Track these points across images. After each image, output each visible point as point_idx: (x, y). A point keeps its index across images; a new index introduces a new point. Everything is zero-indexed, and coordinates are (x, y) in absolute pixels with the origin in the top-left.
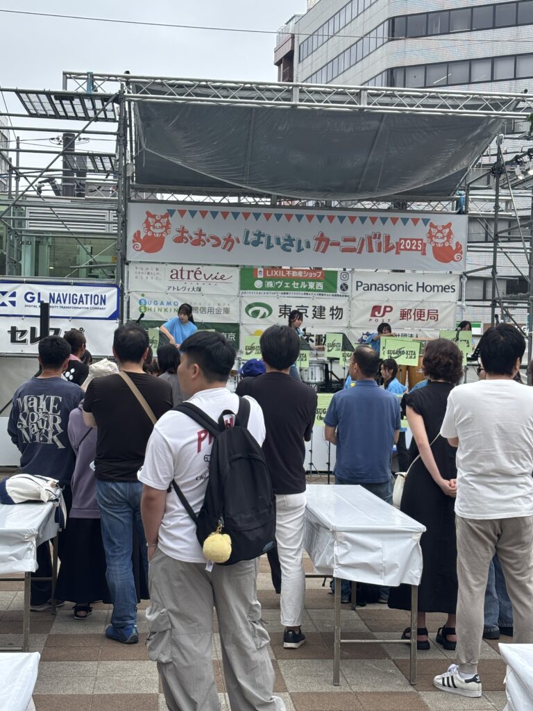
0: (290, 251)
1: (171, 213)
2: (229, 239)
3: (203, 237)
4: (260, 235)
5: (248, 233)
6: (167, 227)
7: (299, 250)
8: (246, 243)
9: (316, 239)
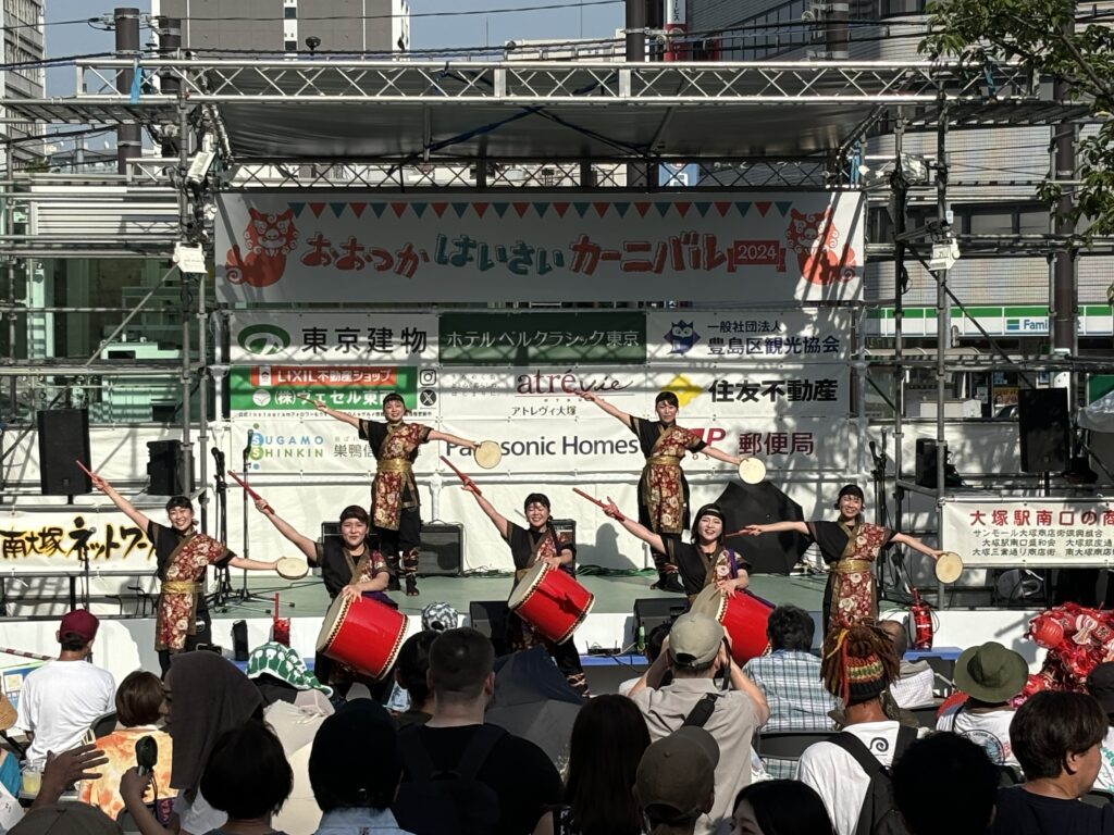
0: (525, 272)
2: (408, 255)
3: (358, 254)
4: (466, 244)
5: (444, 240)
6: (290, 236)
7: (544, 269)
8: (442, 260)
9: (575, 249)
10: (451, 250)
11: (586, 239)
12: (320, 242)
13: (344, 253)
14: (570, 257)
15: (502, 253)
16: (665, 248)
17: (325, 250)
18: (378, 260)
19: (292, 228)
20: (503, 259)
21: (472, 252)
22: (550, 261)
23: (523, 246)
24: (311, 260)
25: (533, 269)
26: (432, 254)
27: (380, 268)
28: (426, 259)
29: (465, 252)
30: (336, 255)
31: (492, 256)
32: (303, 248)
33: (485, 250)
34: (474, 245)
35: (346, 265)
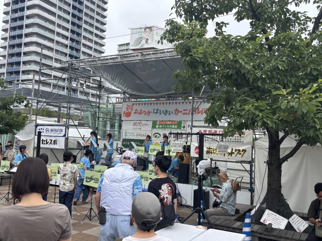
0: (166, 115)
1: (133, 104)
2: (149, 112)
3: (142, 112)
4: (157, 110)
5: (154, 109)
6: (132, 109)
7: (170, 114)
8: (154, 113)
9: (175, 110)
10: (155, 111)
11: (177, 109)
12: (136, 110)
13: (139, 112)
14: (174, 112)
15: (163, 111)
16: (190, 110)
17: (137, 111)
18: (144, 113)
19: (133, 108)
20: (163, 112)
21: (159, 111)
22: (171, 113)
23: (166, 110)
24: (135, 113)
25: (168, 114)
26: (152, 112)
27: (145, 114)
28: (151, 113)
29: (157, 111)
30: (138, 112)
31: (161, 112)
32: (134, 111)
33: (160, 111)
34: (159, 110)
35: (140, 114)
